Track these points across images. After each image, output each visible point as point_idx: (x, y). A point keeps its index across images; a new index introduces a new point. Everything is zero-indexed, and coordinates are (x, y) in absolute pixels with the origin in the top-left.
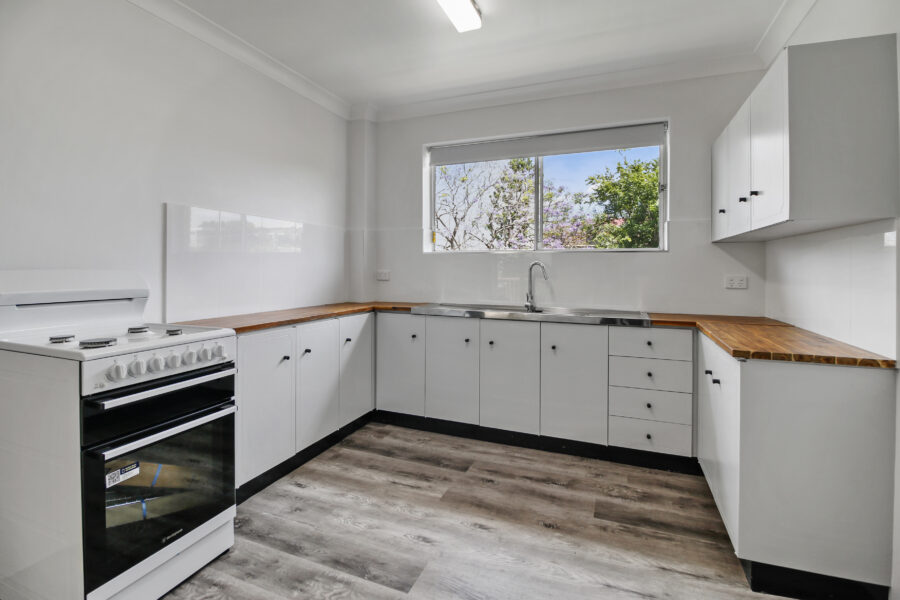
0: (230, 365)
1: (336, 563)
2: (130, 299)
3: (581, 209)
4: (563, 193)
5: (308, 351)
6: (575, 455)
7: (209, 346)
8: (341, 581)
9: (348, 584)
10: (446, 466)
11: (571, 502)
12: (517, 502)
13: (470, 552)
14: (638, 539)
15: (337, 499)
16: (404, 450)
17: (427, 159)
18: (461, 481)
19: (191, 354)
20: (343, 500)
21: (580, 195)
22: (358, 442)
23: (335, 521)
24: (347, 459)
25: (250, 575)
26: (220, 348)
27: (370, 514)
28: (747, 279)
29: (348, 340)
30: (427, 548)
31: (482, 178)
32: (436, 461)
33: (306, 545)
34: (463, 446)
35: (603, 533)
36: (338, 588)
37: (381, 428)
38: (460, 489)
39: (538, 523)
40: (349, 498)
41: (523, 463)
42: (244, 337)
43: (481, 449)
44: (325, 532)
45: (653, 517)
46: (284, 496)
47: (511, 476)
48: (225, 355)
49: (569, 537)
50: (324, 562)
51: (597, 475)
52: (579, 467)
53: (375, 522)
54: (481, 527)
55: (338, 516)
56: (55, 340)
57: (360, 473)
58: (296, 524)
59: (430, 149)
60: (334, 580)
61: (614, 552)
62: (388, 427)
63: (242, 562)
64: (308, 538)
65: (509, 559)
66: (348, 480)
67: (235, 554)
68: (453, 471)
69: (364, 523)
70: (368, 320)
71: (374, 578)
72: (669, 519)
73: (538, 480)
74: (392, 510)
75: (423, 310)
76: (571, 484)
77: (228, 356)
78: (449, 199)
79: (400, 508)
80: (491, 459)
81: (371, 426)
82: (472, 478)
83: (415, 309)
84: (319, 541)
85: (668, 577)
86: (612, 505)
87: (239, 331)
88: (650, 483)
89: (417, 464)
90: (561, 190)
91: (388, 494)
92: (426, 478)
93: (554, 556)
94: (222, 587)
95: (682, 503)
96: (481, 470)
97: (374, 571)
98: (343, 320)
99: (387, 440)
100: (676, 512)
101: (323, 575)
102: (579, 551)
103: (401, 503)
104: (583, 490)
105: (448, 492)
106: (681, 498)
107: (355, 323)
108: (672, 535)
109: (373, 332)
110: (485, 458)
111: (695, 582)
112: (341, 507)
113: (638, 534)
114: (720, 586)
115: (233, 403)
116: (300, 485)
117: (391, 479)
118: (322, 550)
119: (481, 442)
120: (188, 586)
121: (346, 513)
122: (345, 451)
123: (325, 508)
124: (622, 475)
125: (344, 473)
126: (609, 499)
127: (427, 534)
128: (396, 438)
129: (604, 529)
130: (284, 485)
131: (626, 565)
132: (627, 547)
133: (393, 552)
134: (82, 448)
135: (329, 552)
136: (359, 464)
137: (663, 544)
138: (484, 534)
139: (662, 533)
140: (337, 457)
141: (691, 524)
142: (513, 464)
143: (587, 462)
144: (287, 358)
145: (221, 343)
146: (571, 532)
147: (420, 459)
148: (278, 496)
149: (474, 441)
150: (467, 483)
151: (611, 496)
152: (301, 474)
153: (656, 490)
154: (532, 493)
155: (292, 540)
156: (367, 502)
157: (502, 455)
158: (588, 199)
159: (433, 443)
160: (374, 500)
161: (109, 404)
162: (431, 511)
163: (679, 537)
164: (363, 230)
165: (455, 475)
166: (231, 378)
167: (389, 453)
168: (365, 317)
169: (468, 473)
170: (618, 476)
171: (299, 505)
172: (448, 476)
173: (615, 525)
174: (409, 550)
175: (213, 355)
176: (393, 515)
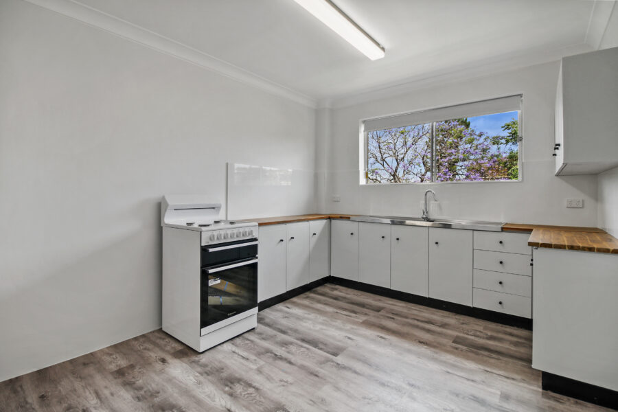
0: (256, 240)
1: (303, 340)
2: (214, 208)
3: (499, 149)
4: (483, 138)
5: (292, 238)
6: (452, 312)
7: (247, 230)
8: (305, 347)
9: (308, 349)
10: (367, 308)
11: (440, 334)
12: (406, 329)
13: (372, 347)
14: (477, 356)
15: (306, 316)
16: (345, 298)
17: (362, 128)
18: (374, 316)
19: (240, 233)
20: (310, 316)
21: (497, 138)
22: (320, 292)
23: (304, 324)
24: (313, 299)
25: (263, 339)
26: (252, 231)
27: (322, 324)
28: (583, 201)
29: (315, 234)
30: (349, 341)
31: (416, 130)
32: (363, 305)
33: (289, 331)
34: (380, 300)
35: (455, 351)
36: (303, 349)
37: (333, 286)
38: (373, 320)
39: (415, 340)
40: (312, 316)
41: (415, 312)
42: (262, 228)
43: (391, 302)
44: (299, 328)
45: (492, 348)
46: (281, 311)
47: (406, 317)
48: (254, 234)
49: (432, 349)
50: (297, 339)
51: (463, 324)
52: (452, 318)
53: (324, 327)
54: (381, 337)
55: (305, 322)
56: (188, 224)
57: (319, 306)
58: (285, 323)
59: (364, 122)
60: (302, 347)
61: (458, 359)
62: (337, 286)
63: (260, 334)
64: (291, 329)
65: (394, 353)
66: (313, 308)
67: (257, 331)
68: (372, 311)
69: (318, 327)
70: (325, 225)
71: (321, 349)
72: (503, 350)
73: (422, 321)
74: (334, 323)
75: (358, 219)
76: (444, 325)
77: (255, 235)
78: (392, 146)
79: (338, 323)
80: (396, 308)
81: (328, 285)
82: (382, 315)
83: (352, 218)
84: (296, 331)
85: (488, 375)
86: (467, 339)
87: (260, 225)
88: (499, 332)
89: (351, 306)
90: (480, 135)
91: (333, 316)
92: (355, 313)
93: (419, 355)
94: (252, 341)
95: (516, 344)
96: (387, 312)
97: (321, 346)
98: (311, 222)
99: (336, 293)
100: (510, 347)
101: (297, 344)
102: (436, 356)
103: (339, 321)
104: (450, 329)
105: (366, 320)
106: (518, 342)
107: (319, 225)
108: (501, 357)
109: (329, 231)
110: (392, 307)
111: (506, 380)
112: (308, 319)
113: (477, 354)
114: (521, 384)
115: (257, 258)
116: (288, 308)
117: (335, 310)
118: (297, 335)
119: (391, 299)
120: (237, 339)
121: (310, 322)
122: (312, 295)
123: (299, 318)
124: (480, 326)
125: (311, 305)
126: (466, 336)
127: (351, 336)
128: (341, 291)
129: (457, 349)
130: (280, 306)
131: (463, 366)
132: (467, 358)
133: (332, 341)
134: (201, 268)
135: (300, 336)
136: (319, 302)
137: (493, 361)
138: (383, 340)
139: (493, 355)
140: (307, 297)
141: (517, 354)
142: (410, 312)
143: (459, 317)
144: (282, 240)
145: (252, 228)
146: (434, 347)
147: (353, 303)
148: (277, 310)
149: (388, 298)
150: (378, 317)
151: (468, 334)
152: (289, 303)
153: (500, 335)
154: (417, 327)
155: (283, 329)
156: (321, 318)
157: (403, 307)
158: (503, 141)
159: (362, 296)
160: (325, 318)
161: (211, 250)
162: (355, 327)
163: (506, 359)
164: (324, 171)
165: (372, 313)
166: (256, 245)
167: (336, 298)
168: (324, 222)
169: (380, 313)
170: (479, 325)
171: (287, 315)
172: (367, 313)
173: (465, 348)
174: (340, 341)
175: (249, 234)
176: (334, 326)
